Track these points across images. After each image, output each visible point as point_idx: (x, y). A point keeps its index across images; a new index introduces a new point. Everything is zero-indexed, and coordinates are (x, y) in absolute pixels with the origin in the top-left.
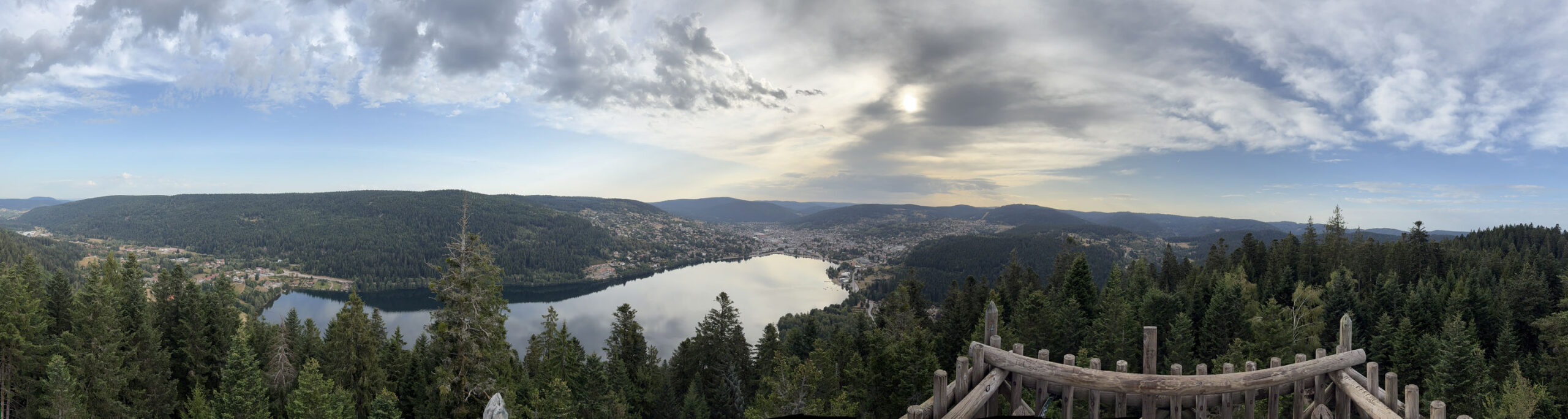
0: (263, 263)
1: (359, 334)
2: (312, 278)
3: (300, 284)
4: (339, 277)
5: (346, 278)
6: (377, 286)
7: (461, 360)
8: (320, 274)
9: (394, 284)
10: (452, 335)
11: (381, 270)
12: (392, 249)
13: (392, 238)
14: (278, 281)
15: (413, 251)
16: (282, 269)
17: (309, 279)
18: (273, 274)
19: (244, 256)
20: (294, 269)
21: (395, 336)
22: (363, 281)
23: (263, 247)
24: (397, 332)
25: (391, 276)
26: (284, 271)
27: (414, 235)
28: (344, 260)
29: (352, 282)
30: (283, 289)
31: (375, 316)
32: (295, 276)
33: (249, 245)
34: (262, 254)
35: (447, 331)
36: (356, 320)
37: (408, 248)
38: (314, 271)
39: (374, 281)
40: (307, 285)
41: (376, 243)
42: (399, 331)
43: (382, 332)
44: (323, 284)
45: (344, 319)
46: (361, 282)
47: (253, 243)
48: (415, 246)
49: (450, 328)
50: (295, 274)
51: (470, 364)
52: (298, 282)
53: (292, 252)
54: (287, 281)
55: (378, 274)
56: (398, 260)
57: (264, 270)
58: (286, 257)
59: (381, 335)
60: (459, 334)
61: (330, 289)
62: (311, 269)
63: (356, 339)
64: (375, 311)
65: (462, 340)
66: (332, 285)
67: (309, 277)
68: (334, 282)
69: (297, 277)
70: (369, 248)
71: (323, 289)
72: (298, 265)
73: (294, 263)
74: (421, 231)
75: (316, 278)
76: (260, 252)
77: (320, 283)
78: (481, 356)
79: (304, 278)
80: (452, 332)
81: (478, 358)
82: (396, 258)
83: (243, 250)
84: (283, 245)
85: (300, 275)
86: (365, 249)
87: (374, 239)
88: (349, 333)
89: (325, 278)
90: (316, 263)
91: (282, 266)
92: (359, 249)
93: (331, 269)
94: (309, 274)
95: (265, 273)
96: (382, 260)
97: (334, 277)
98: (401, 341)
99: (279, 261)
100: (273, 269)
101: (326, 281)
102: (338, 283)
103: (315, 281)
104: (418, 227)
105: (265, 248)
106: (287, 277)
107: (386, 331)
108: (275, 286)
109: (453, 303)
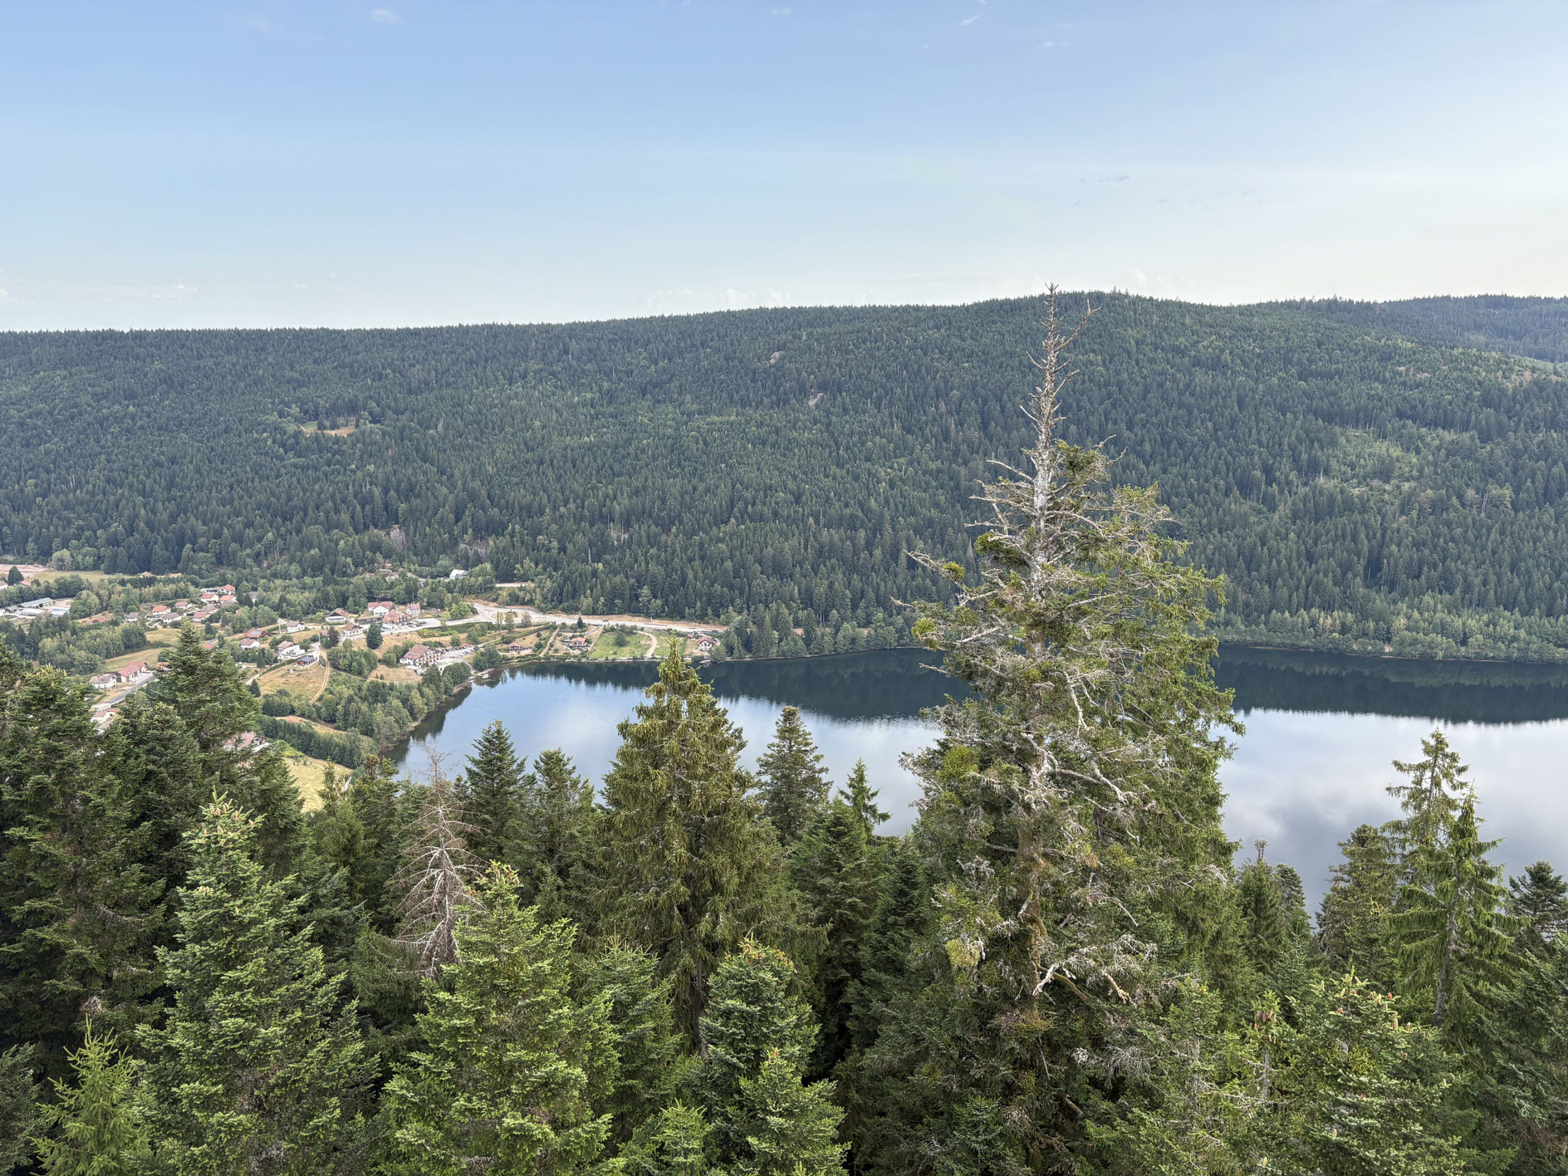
0: (392, 586)
2: (580, 624)
3: (539, 646)
4: (676, 613)
5: (701, 618)
6: (808, 640)
8: (609, 610)
9: (865, 632)
11: (820, 589)
12: (853, 517)
13: (856, 478)
14: (456, 644)
15: (930, 523)
16: (466, 603)
17: (573, 629)
18: (434, 623)
19: (316, 568)
20: (515, 600)
22: (759, 624)
23: (386, 527)
25: (855, 607)
26: (478, 606)
27: (933, 466)
28: (691, 560)
29: (721, 630)
30: (479, 667)
31: (788, 732)
32: (518, 620)
33: (329, 527)
34: (387, 556)
37: (913, 513)
38: (586, 602)
39: (797, 625)
40: (562, 649)
41: (798, 497)
44: (621, 643)
46: (752, 629)
47: (345, 517)
48: (936, 505)
50: (520, 613)
52: (532, 640)
53: (503, 542)
54: (492, 640)
55: (808, 600)
56: (878, 553)
57: (400, 611)
58: (479, 560)
59: (809, 792)
61: (648, 655)
62: (575, 594)
64: (789, 716)
66: (654, 643)
67: (571, 620)
68: (658, 633)
69: (526, 624)
70: (776, 514)
71: (624, 656)
72: (530, 585)
73: (508, 577)
74: (956, 453)
75: (596, 623)
76: (376, 547)
77: (611, 638)
79: (552, 627)
80: (991, 777)
82: (869, 546)
83: (306, 544)
84: (467, 519)
85: (536, 617)
86: (762, 518)
87: (791, 485)
89: (628, 621)
90: (595, 573)
91: (468, 590)
92: (741, 521)
93: (645, 591)
94: (569, 611)
95: (405, 621)
96: (822, 554)
97: (657, 616)
98: (872, 810)
99: (456, 573)
100: (433, 604)
101: (631, 631)
102: (679, 635)
103: (593, 633)
104: (946, 437)
105: (396, 533)
106: (490, 626)
108: (447, 660)
109: (1000, 682)
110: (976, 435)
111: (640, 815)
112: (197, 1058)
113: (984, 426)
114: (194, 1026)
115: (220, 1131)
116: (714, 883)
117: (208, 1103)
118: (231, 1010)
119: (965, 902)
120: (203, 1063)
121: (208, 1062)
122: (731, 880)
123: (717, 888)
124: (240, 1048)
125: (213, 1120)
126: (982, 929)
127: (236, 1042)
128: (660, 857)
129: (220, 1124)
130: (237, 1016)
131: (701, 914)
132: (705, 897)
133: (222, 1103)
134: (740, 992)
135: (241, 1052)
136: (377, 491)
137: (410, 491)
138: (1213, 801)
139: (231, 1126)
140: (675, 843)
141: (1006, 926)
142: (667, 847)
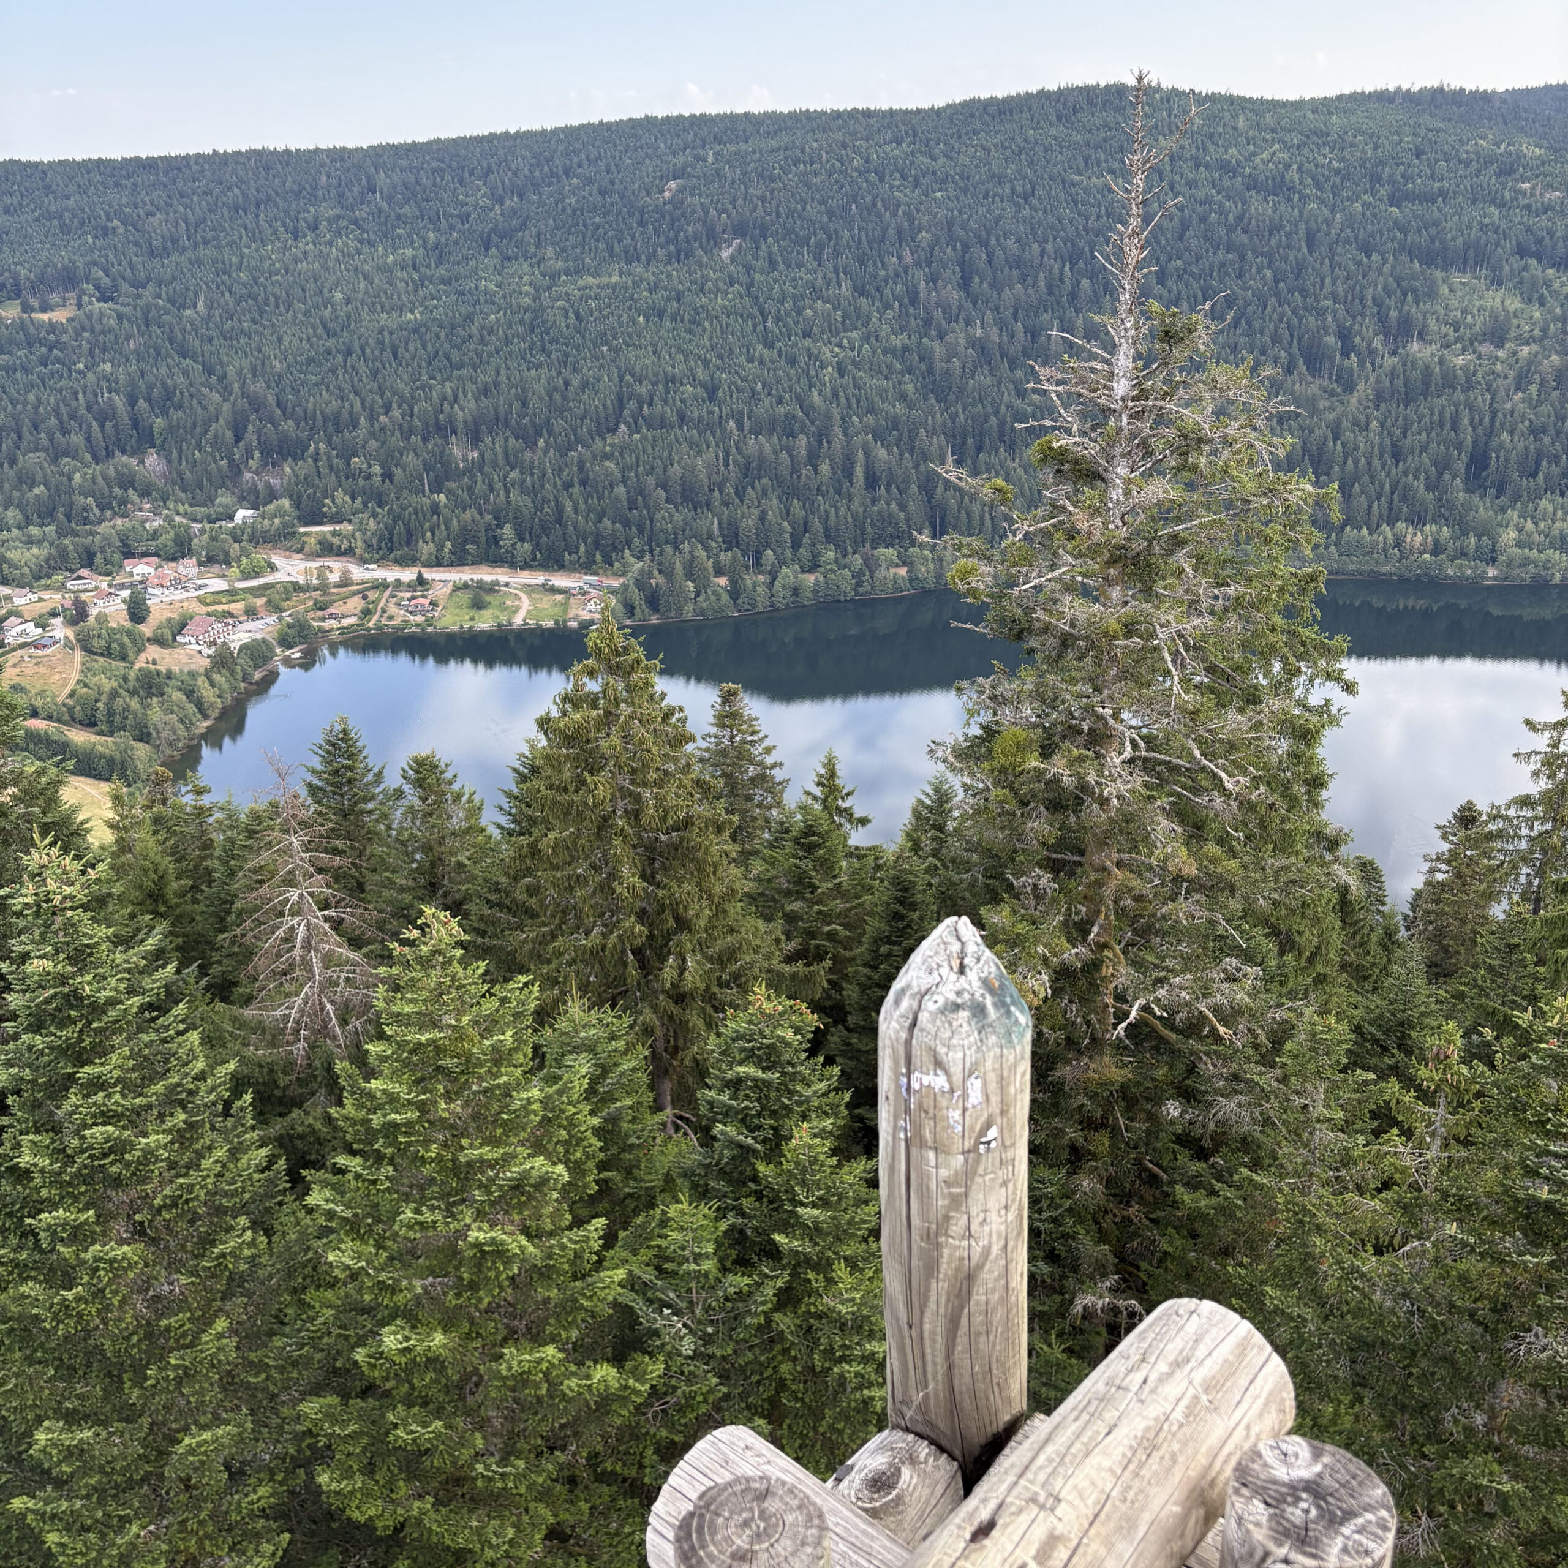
0: (155, 535)
1: (647, 794)
2: (421, 581)
3: (367, 613)
4: (553, 561)
5: (588, 567)
6: (735, 593)
7: (1099, 884)
8: (460, 560)
9: (811, 578)
10: (1056, 781)
11: (749, 522)
12: (789, 418)
13: (792, 362)
14: (251, 613)
15: (895, 423)
16: (260, 555)
17: (411, 586)
18: (218, 585)
19: (46, 514)
20: (327, 549)
21: (817, 791)
22: (667, 572)
23: (138, 452)
24: (829, 780)
25: (796, 545)
26: (276, 559)
27: (896, 341)
28: (568, 486)
29: (616, 583)
30: (286, 642)
31: (728, 718)
32: (334, 578)
33: (56, 454)
34: (144, 494)
35: (1033, 762)
36: (627, 738)
37: (871, 410)
38: (426, 549)
39: (719, 572)
40: (399, 616)
41: (712, 393)
42: (832, 774)
43: (761, 779)
44: (478, 605)
45: (571, 738)
46: (657, 580)
47: (77, 439)
48: (903, 397)
49: (1047, 752)
50: (336, 568)
51: (1138, 899)
52: (356, 604)
53: (305, 467)
54: (299, 607)
55: (732, 538)
56: (825, 467)
57: (169, 570)
58: (273, 496)
59: (758, 795)
60: (1092, 778)
61: (518, 620)
62: (410, 539)
63: (634, 815)
64: (727, 698)
65: (1104, 802)
66: (525, 603)
67: (408, 575)
68: (529, 589)
69: (345, 582)
70: (682, 418)
71: (485, 622)
72: (346, 528)
73: (316, 519)
74: (928, 322)
75: (443, 579)
76: (127, 481)
77: (465, 597)
78: (1191, 870)
79: (382, 586)
80: (1059, 767)
81: (1178, 879)
82: (813, 459)
83: (27, 480)
84: (251, 436)
85: (358, 573)
86: (663, 424)
87: (701, 374)
88: (602, 792)
89: (486, 574)
90: (435, 509)
91: (260, 538)
92: (634, 428)
93: (507, 531)
94: (403, 562)
95: (178, 583)
96: (750, 471)
97: (526, 566)
98: (848, 813)
99: (243, 514)
100: (214, 559)
101: (492, 588)
102: (553, 590)
103: (439, 592)
104: (914, 301)
105: (153, 460)
106: (297, 587)
107: (778, 774)
108: (239, 637)
109: (1066, 641)
110: (955, 296)
111: (576, 836)
112: (55, 1179)
113: (965, 283)
114: (45, 1139)
115: (97, 1269)
116: (677, 919)
117: (79, 1235)
118: (94, 1116)
119: (1022, 928)
120: (62, 1184)
121: (69, 1184)
122: (700, 913)
123: (683, 924)
124: (112, 1164)
125: (88, 1256)
126: (1045, 961)
127: (105, 1155)
128: (606, 888)
129: (97, 1259)
130: (104, 1124)
131: (663, 959)
132: (668, 936)
133: (94, 1232)
134: (750, 1056)
135: (114, 1169)
136: (119, 401)
137: (166, 401)
138: (1317, 782)
139: (112, 1261)
140: (625, 871)
141: (1074, 954)
142: (613, 875)
